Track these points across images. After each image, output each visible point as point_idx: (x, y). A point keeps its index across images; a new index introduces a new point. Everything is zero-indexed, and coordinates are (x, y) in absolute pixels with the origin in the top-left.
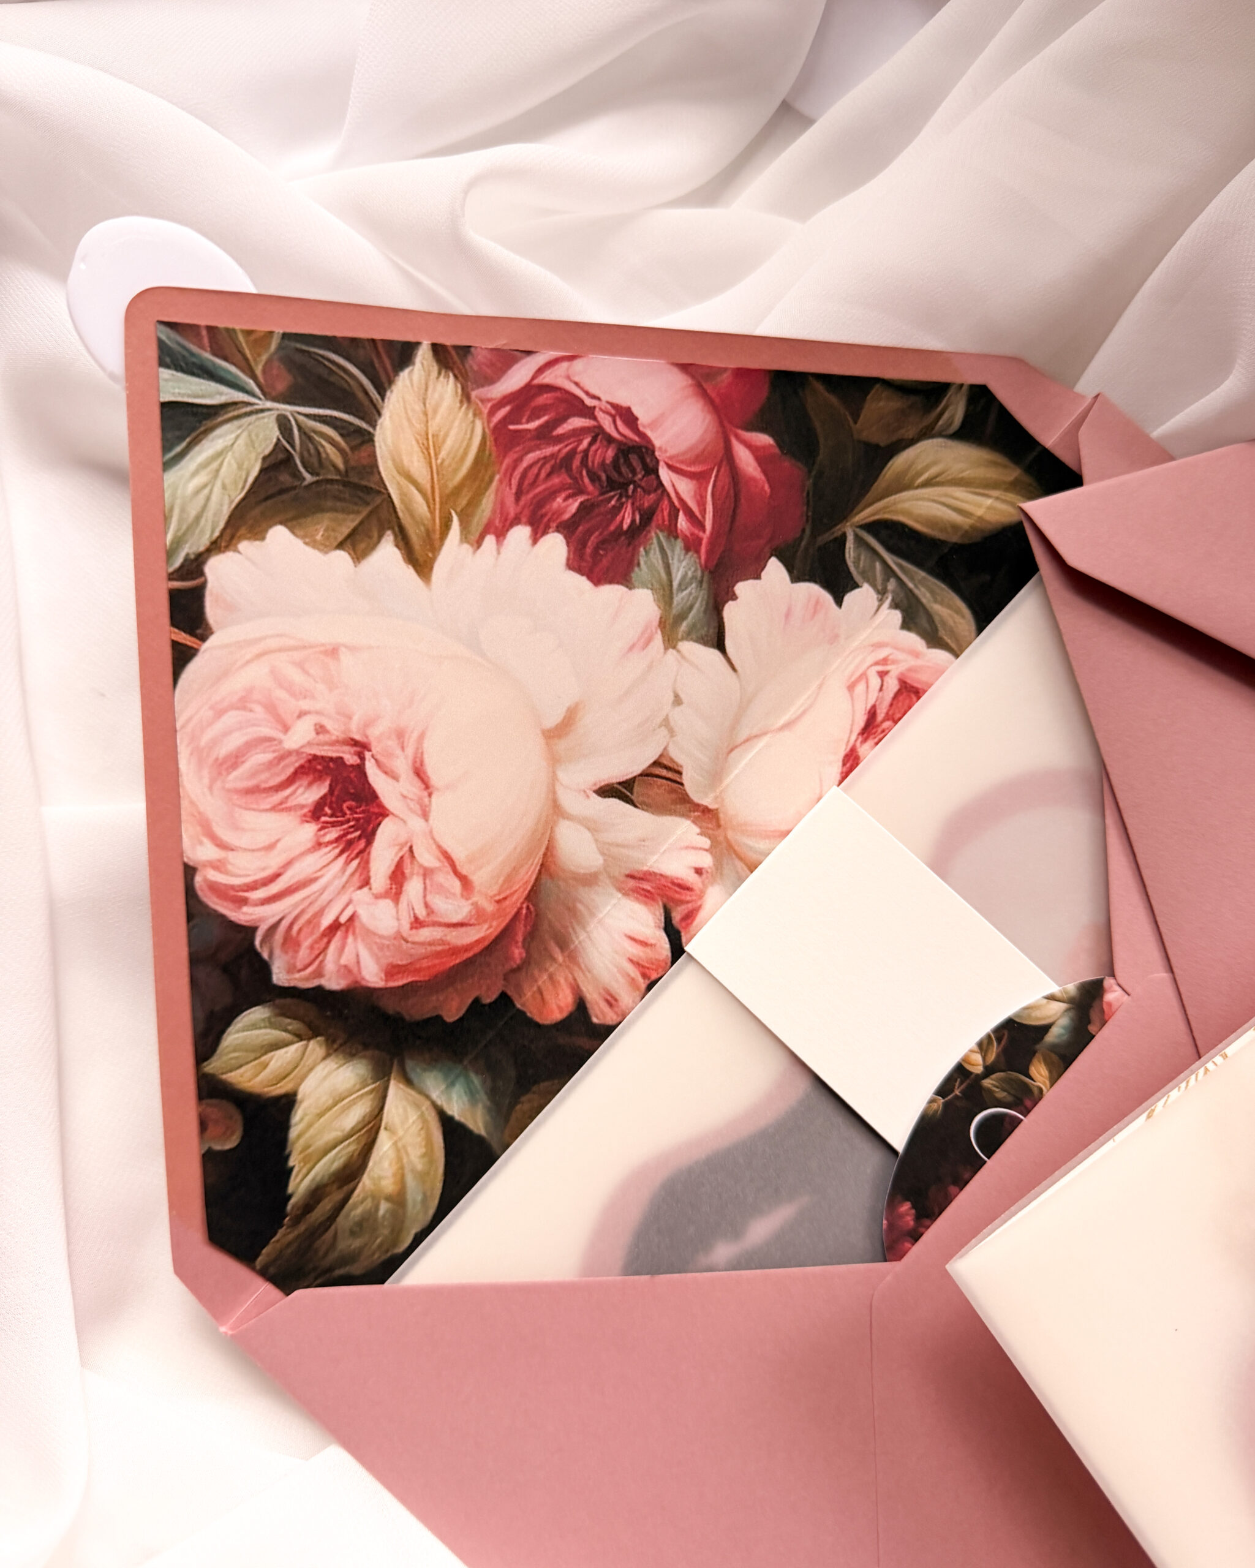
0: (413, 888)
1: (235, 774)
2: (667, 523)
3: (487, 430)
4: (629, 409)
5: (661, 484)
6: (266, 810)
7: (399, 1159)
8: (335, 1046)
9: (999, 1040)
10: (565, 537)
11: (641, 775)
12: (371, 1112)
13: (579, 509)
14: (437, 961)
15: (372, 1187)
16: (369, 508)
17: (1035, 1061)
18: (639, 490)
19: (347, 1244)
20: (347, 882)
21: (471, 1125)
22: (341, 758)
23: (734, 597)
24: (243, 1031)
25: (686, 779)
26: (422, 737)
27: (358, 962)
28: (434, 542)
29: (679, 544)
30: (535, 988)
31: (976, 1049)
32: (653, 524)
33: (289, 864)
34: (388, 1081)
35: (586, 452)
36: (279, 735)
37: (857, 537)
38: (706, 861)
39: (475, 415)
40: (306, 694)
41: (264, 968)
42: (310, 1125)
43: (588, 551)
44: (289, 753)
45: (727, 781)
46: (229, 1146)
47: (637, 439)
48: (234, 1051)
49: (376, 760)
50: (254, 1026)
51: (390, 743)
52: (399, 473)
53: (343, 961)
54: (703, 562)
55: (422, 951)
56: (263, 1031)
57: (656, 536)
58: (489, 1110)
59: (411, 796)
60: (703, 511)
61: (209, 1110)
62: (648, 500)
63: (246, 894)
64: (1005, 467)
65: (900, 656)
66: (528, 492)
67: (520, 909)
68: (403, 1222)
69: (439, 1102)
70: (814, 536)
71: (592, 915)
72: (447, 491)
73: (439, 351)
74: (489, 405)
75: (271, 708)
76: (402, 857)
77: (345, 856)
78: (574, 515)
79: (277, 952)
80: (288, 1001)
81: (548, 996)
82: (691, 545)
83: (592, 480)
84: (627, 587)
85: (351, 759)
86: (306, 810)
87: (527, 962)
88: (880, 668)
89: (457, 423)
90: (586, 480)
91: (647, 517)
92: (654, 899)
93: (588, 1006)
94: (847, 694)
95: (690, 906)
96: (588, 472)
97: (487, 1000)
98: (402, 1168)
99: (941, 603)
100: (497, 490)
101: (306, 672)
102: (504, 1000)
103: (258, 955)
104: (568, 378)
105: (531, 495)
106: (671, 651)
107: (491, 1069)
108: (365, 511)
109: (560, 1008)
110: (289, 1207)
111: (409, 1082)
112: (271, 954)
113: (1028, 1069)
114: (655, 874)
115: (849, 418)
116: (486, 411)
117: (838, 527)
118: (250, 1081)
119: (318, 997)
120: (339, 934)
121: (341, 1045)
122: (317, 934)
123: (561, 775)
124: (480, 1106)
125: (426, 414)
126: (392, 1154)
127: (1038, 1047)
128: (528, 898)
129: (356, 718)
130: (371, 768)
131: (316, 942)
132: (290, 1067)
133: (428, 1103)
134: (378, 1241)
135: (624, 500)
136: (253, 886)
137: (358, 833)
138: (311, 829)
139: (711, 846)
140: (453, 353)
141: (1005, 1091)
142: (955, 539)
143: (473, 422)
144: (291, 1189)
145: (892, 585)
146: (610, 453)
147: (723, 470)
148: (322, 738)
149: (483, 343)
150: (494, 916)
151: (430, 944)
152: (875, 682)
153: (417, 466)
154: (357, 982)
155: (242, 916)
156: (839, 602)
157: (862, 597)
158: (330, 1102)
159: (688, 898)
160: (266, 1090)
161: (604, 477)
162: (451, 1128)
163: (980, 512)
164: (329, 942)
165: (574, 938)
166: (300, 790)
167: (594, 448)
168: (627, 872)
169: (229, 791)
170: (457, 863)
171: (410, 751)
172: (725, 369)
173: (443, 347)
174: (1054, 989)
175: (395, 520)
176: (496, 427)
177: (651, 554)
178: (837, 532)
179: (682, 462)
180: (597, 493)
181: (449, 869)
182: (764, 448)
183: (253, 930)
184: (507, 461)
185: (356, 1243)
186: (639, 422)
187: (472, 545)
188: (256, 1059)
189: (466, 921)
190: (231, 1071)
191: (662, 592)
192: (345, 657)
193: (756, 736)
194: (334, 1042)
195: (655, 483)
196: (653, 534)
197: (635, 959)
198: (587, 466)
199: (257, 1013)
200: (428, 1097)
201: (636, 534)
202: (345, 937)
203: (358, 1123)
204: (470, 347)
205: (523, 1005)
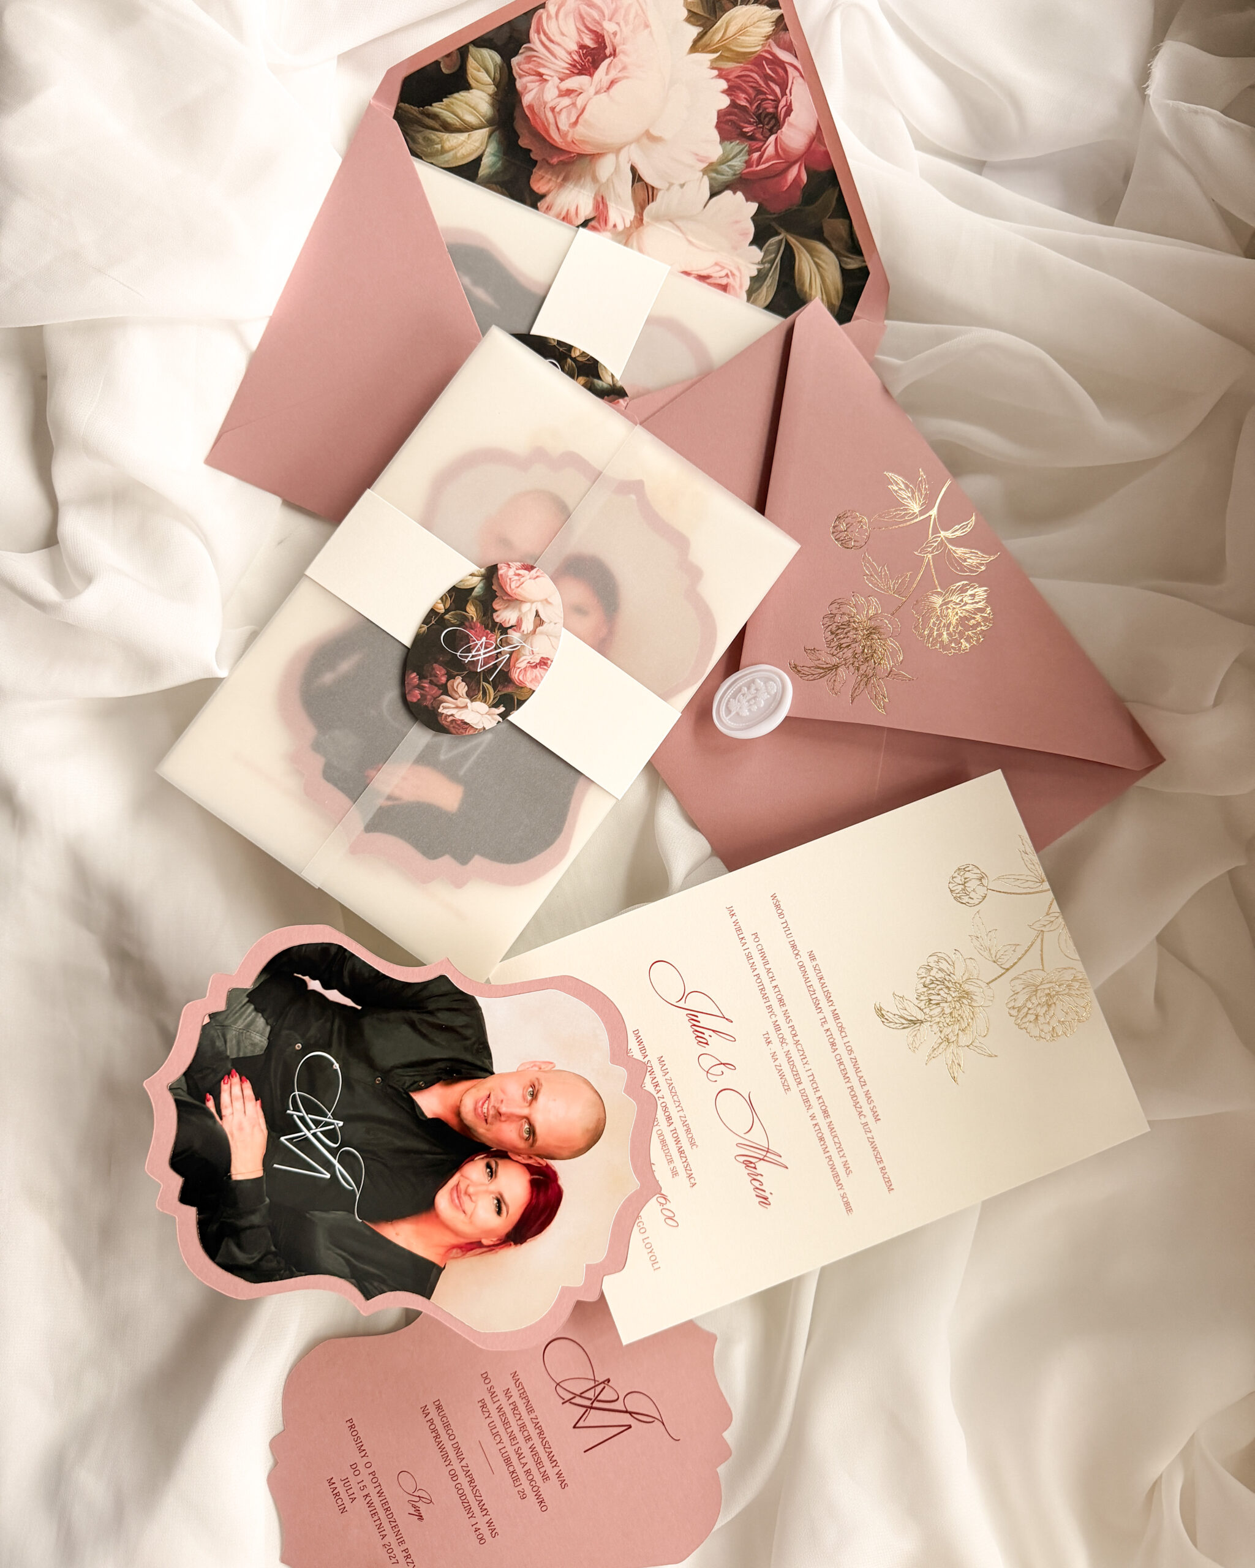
0: (566, 101)
1: (586, 7)
2: (753, 148)
3: (758, 53)
4: (792, 110)
5: (768, 138)
6: (575, 25)
7: (459, 145)
8: (495, 97)
9: (588, 360)
10: (729, 105)
11: (646, 183)
12: (474, 125)
13: (743, 106)
14: (541, 125)
15: (444, 139)
16: (708, 16)
17: (585, 378)
18: (761, 129)
19: (419, 137)
20: (560, 72)
21: (481, 169)
22: (607, 47)
23: (735, 193)
24: (489, 55)
25: (652, 205)
26: (627, 77)
27: (530, 91)
28: (706, 49)
29: (746, 158)
30: (543, 175)
31: (581, 352)
32: (750, 142)
33: (559, 44)
34: (488, 127)
35: (768, 99)
36: (607, 18)
37: (781, 240)
38: (620, 227)
39: (762, 44)
40: (626, 22)
41: (516, 53)
42: (461, 101)
43: (728, 117)
44: (601, 26)
45: (657, 225)
46: (444, 70)
47: (782, 119)
48: (481, 55)
49: (611, 62)
50: (492, 59)
51: (620, 64)
52: (727, 23)
53: (528, 84)
54: (744, 172)
55: (543, 117)
56: (492, 64)
57: (745, 146)
58: (489, 174)
59: (602, 83)
60: (764, 163)
61: (455, 55)
62: (759, 136)
63: (542, 33)
64: (838, 297)
65: (738, 280)
66: (741, 80)
67: (573, 153)
68: (435, 156)
69: (486, 153)
70: (774, 219)
71: (581, 187)
72: (728, 46)
73: (781, 17)
74: (769, 49)
75: (615, 11)
76: (576, 91)
77: (569, 66)
78: (740, 105)
79: (524, 55)
80: (506, 69)
81: (542, 182)
82: (748, 163)
83: (757, 106)
84: (720, 142)
85: (608, 52)
86: (581, 42)
87: (551, 166)
88: (729, 274)
89: (756, 38)
90: (756, 104)
91: (752, 138)
92: (596, 211)
93: (544, 200)
94: (713, 263)
95: (599, 227)
96: (759, 104)
97: (532, 156)
98: (456, 148)
99: (767, 291)
100: (737, 67)
101: (635, 18)
102: (534, 163)
103: (520, 48)
104: (794, 78)
105: (740, 82)
106: (701, 174)
107: (505, 169)
108: (705, 15)
109: (539, 188)
110: (426, 107)
111: (490, 136)
112: (522, 53)
113: (581, 376)
114: (607, 208)
115: (829, 214)
116: (766, 48)
117: (783, 230)
118: (471, 67)
119: (512, 80)
120: (538, 78)
121: (495, 99)
122: (535, 69)
123: (633, 146)
124: (490, 170)
125: (754, 24)
126: (460, 141)
127: (591, 377)
128: (579, 154)
129: (624, 47)
130: (607, 61)
131: (533, 70)
132: (482, 82)
133: (484, 148)
134: (425, 149)
135: (755, 124)
136: (545, 34)
137: (580, 68)
138: (575, 47)
139: (627, 228)
140: (783, 24)
141: (568, 369)
142: (798, 286)
143: (759, 45)
144: (434, 104)
145: (767, 266)
146: (771, 110)
147: (784, 164)
148: (612, 36)
149: (792, 35)
150: (566, 142)
151: (546, 119)
152: (723, 273)
153: (732, 30)
154: (522, 94)
155: (533, 35)
156: (751, 243)
157: (757, 254)
158: (472, 105)
159: (602, 226)
160: (469, 75)
161: (760, 111)
162: (478, 161)
163: (813, 293)
164: (534, 75)
165: (570, 183)
166: (588, 36)
167: (770, 102)
168: (604, 196)
169: (579, 8)
170: (582, 116)
171: (620, 75)
172: (825, 146)
173: (784, 19)
174: (618, 377)
175: (708, 29)
176: (761, 55)
177: (738, 146)
178: (781, 230)
179: (780, 145)
180: (752, 111)
181: (579, 113)
182: (801, 180)
183: (529, 42)
184: (749, 66)
185: (421, 140)
186: (788, 118)
187: (711, 65)
188: (480, 66)
189: (560, 130)
190: (473, 57)
191: (724, 158)
192: (646, 31)
193: (681, 230)
194: (496, 95)
195: (767, 136)
196: (746, 144)
197: (569, 212)
198: (762, 102)
199: (498, 58)
200: (486, 147)
201: (743, 136)
202: (538, 81)
203: (468, 121)
204: (788, 30)
205: (535, 172)
